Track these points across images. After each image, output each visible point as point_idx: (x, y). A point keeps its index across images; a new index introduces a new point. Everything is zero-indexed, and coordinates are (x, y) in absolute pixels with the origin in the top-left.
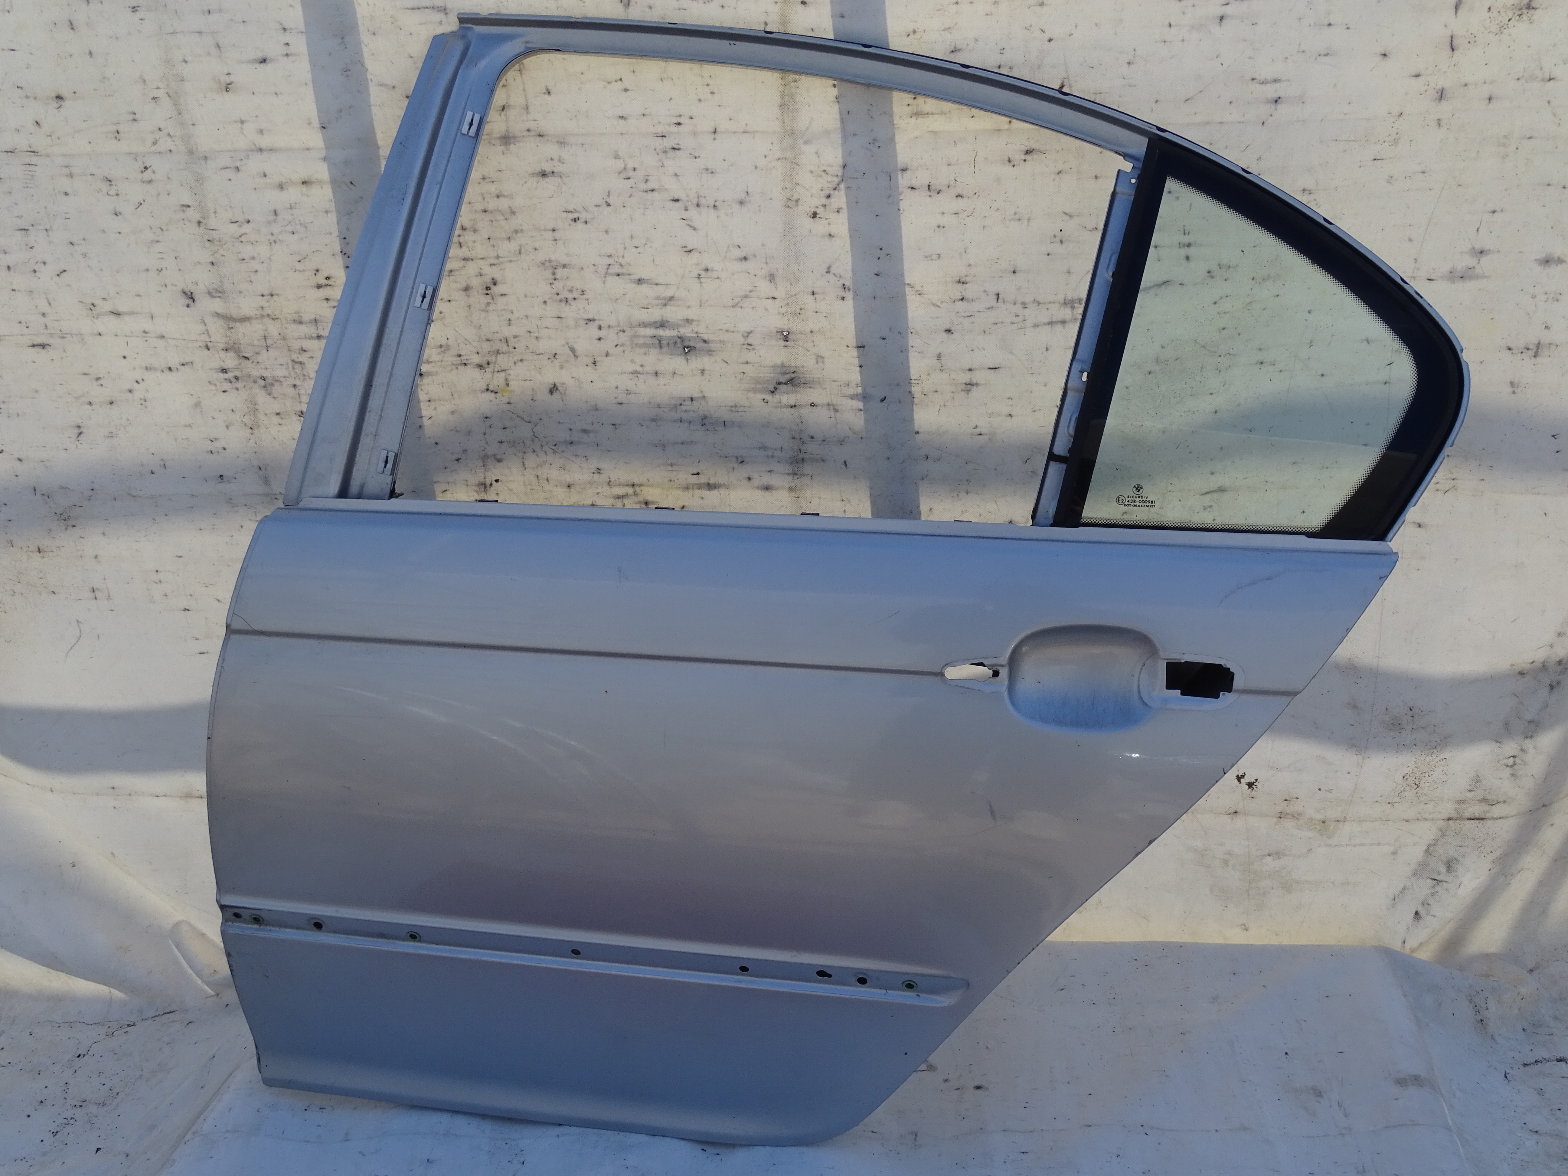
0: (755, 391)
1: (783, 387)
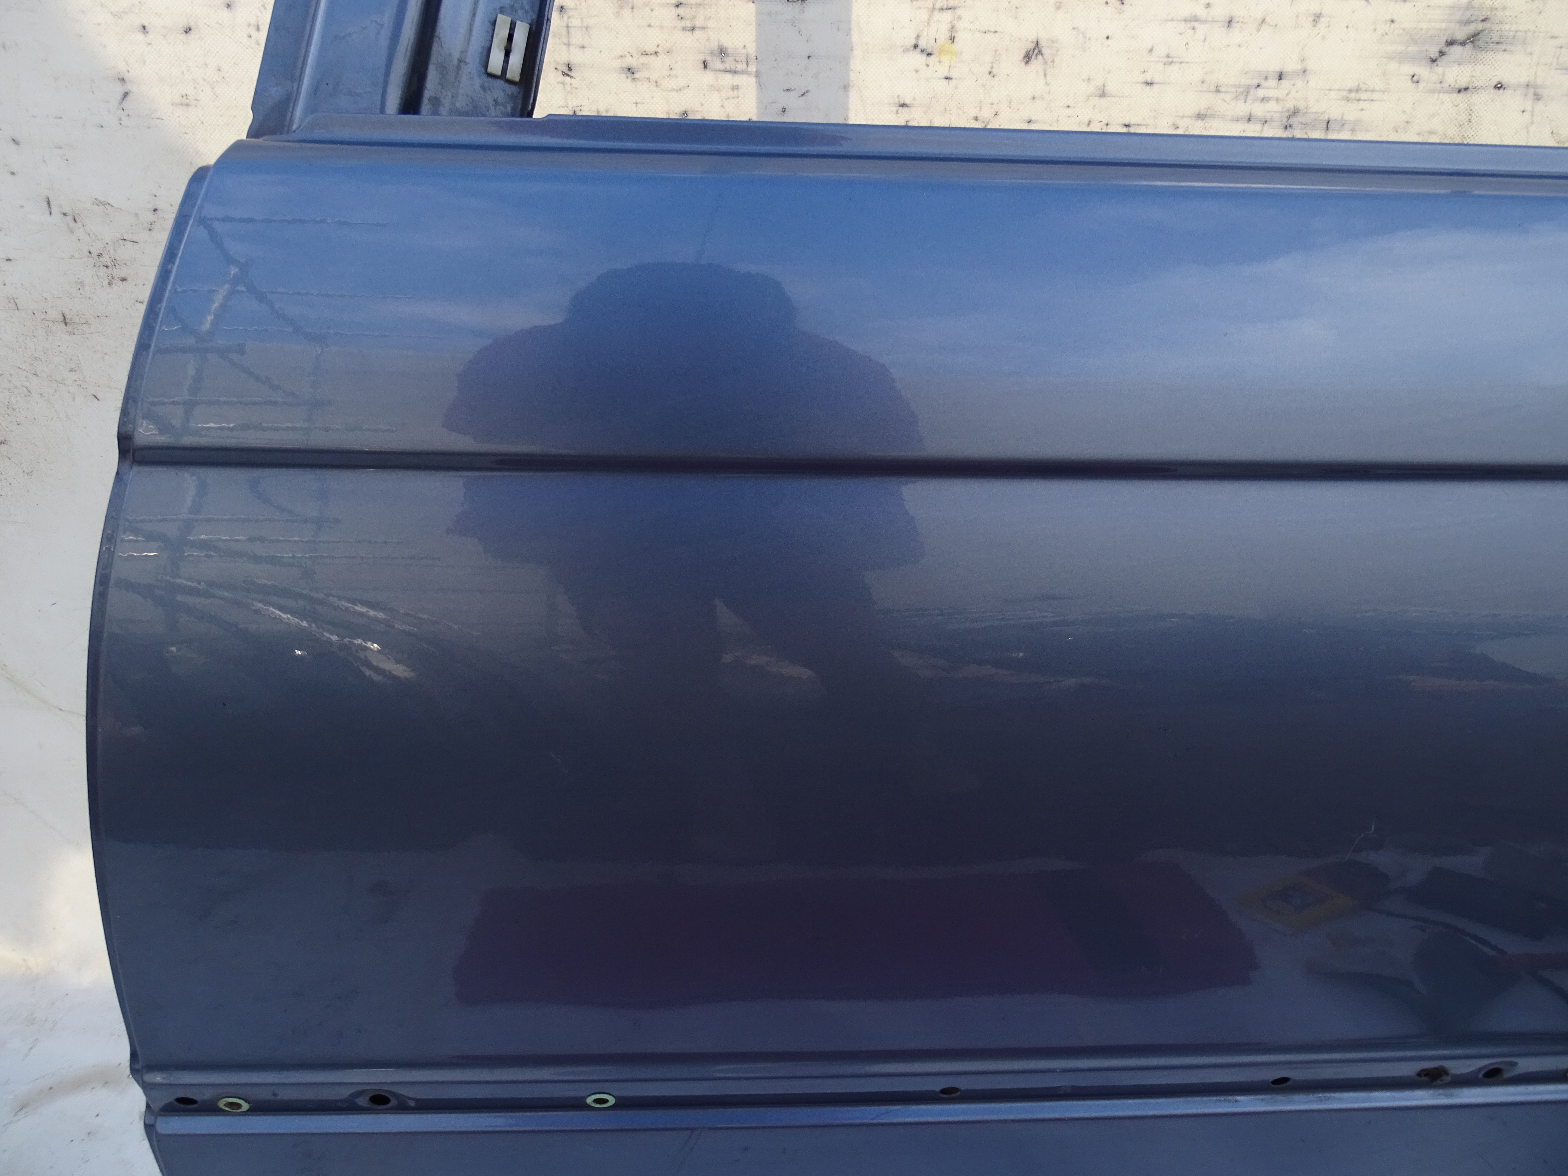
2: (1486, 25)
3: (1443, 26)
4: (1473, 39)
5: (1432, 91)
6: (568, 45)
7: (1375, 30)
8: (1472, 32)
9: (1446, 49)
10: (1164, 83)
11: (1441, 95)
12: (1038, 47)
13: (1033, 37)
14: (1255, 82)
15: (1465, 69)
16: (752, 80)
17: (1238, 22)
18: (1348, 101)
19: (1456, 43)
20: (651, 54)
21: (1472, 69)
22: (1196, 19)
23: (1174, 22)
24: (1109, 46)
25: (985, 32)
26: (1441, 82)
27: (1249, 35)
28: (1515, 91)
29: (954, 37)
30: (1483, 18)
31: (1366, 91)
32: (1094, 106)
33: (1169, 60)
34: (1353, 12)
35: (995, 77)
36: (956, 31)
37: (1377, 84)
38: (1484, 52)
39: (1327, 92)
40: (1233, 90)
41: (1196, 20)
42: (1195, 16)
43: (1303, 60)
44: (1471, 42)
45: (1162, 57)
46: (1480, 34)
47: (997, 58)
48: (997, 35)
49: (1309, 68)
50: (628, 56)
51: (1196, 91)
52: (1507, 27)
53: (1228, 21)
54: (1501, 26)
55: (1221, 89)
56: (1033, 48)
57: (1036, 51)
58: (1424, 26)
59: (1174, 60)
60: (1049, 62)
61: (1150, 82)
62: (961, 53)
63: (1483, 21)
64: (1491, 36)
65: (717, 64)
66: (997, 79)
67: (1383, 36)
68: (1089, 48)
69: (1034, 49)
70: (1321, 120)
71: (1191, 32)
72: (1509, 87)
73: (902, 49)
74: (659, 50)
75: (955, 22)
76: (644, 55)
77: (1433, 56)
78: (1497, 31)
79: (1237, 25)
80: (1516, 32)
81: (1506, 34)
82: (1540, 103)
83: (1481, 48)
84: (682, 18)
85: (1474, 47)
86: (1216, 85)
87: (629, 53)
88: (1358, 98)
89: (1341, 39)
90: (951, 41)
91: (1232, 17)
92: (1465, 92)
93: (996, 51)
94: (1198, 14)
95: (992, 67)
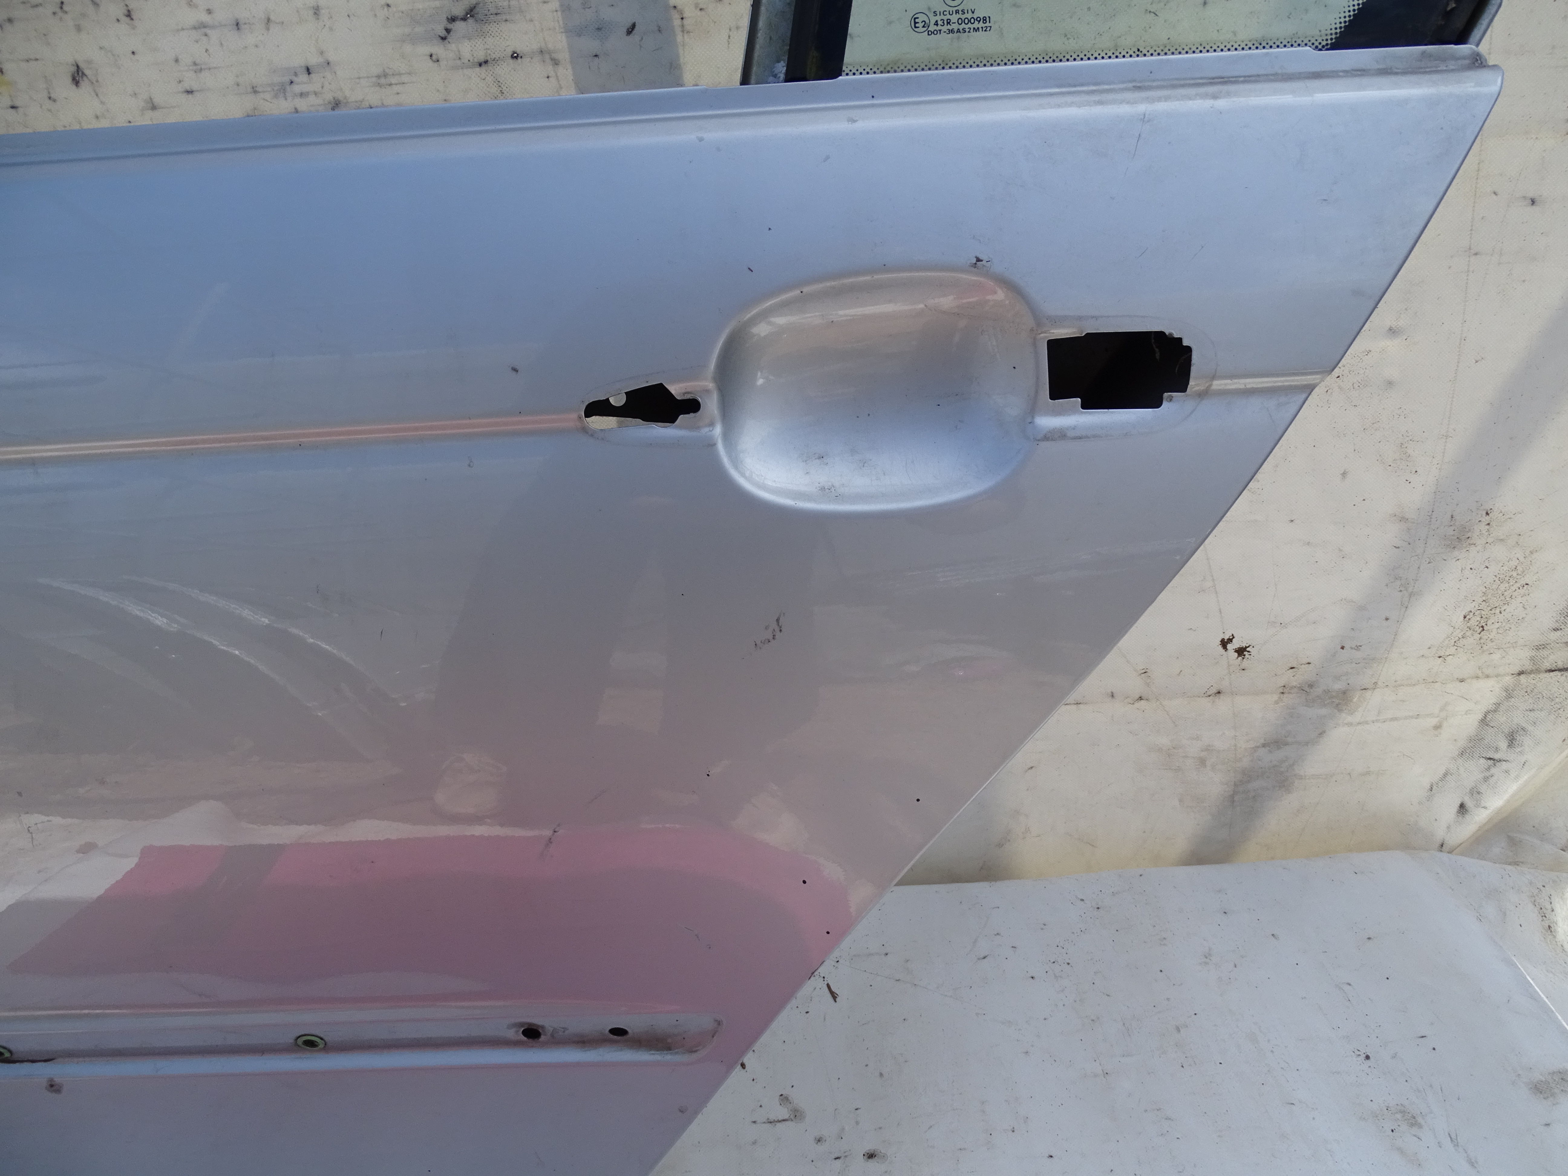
0: (413, 39)
1: (460, 26)
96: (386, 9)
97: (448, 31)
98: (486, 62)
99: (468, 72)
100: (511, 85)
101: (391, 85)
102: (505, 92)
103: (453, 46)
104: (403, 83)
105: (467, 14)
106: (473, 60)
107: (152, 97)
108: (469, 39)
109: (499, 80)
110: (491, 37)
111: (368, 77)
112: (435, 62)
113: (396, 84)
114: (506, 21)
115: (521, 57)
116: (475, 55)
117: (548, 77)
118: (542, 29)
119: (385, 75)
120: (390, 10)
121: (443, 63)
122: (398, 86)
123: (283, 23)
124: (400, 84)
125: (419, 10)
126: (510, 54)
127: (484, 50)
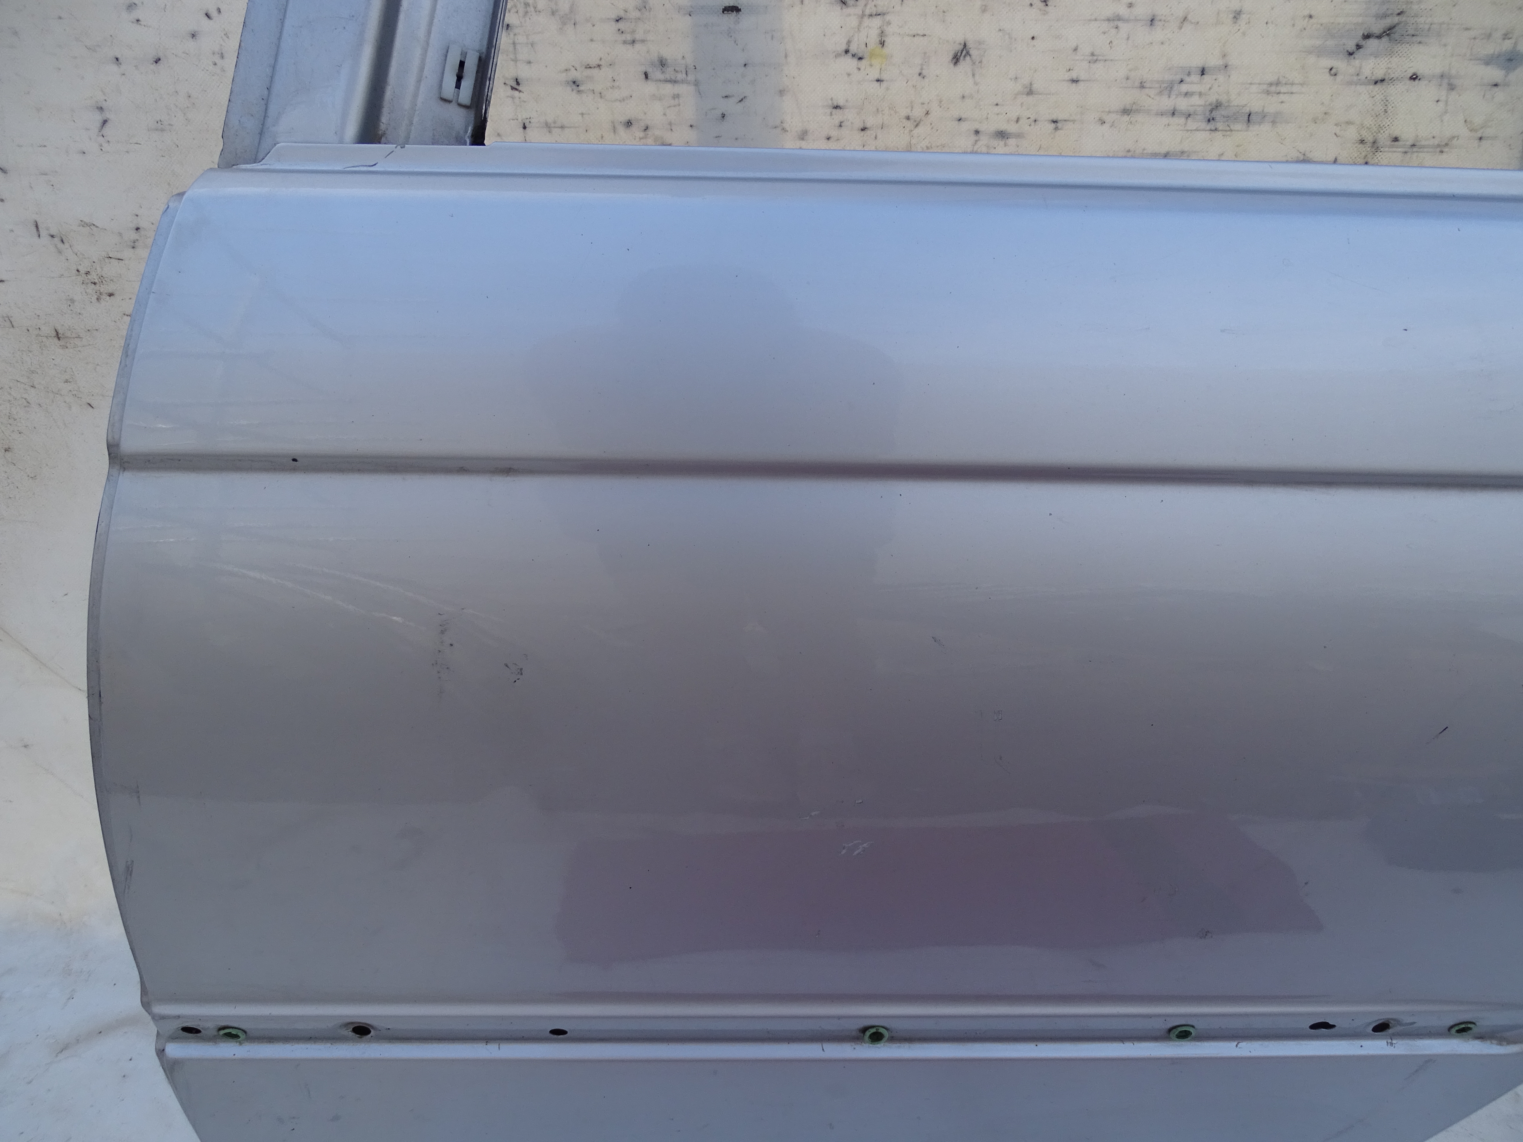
0: (1320, 52)
1: (1373, 43)
2: (1403, 18)
3: (1360, 20)
4: (1388, 32)
5: (1350, 83)
6: (515, 60)
7: (1294, 25)
8: (1388, 25)
9: (1363, 43)
10: (1090, 81)
11: (1358, 87)
12: (966, 49)
13: (960, 39)
14: (1178, 78)
15: (1381, 61)
16: (692, 88)
17: (1160, 20)
18: (1268, 94)
19: (1373, 36)
20: (594, 67)
21: (1388, 61)
22: (1119, 18)
23: (1098, 22)
24: (1034, 46)
25: (914, 36)
26: (1358, 75)
27: (1172, 32)
28: (1430, 81)
29: (884, 42)
30: (1399, 11)
31: (1286, 84)
32: (1022, 104)
33: (1094, 58)
34: (1272, 9)
35: (926, 78)
36: (886, 36)
37: (1296, 78)
38: (1400, 44)
39: (1248, 86)
40: (1157, 85)
41: (1119, 20)
42: (1118, 15)
43: (1224, 56)
44: (1388, 35)
45: (1087, 56)
46: (1397, 28)
47: (926, 60)
48: (925, 38)
49: (1230, 63)
50: (573, 69)
51: (1120, 88)
52: (1422, 20)
53: (1150, 20)
54: (1416, 19)
55: (1145, 84)
56: (961, 49)
57: (964, 52)
58: (1341, 20)
59: (1100, 58)
60: (977, 63)
61: (1076, 79)
62: (892, 56)
63: (1399, 14)
64: (1407, 28)
65: (656, 74)
66: (926, 80)
67: (1301, 31)
68: (1015, 49)
69: (962, 51)
70: (1243, 113)
71: (1114, 31)
72: (1424, 78)
73: (834, 54)
74: (601, 63)
75: (885, 27)
76: (588, 68)
77: (1350, 50)
78: (1413, 24)
79: (1160, 23)
80: (1431, 24)
81: (1421, 26)
82: (1454, 93)
83: (1397, 40)
84: (622, 32)
85: (1390, 40)
86: (1140, 81)
87: (573, 67)
88: (1278, 91)
89: (1261, 35)
90: (881, 45)
91: (1154, 16)
92: (1382, 84)
93: (925, 53)
94: (1121, 14)
95: (922, 69)
96: (1307, 19)
97: (1359, 47)
98: (1382, 80)
99: (1361, 89)
100: (1398, 105)
101: (1279, 93)
102: (1389, 112)
103: (1357, 63)
104: (1292, 93)
105: (1384, 32)
106: (1371, 77)
107: (1033, 83)
108: (1375, 57)
109: (1388, 99)
110: (1398, 57)
111: (1259, 84)
112: (1331, 75)
113: (1285, 93)
114: (1420, 43)
115: (1419, 79)
116: (1374, 73)
117: (1438, 101)
118: (1452, 55)
119: (1278, 83)
120: (1312, 21)
121: (1339, 78)
122: (1286, 95)
123: (1198, 23)
124: (1288, 93)
125: (1339, 24)
126: (1410, 75)
127: (1386, 69)
